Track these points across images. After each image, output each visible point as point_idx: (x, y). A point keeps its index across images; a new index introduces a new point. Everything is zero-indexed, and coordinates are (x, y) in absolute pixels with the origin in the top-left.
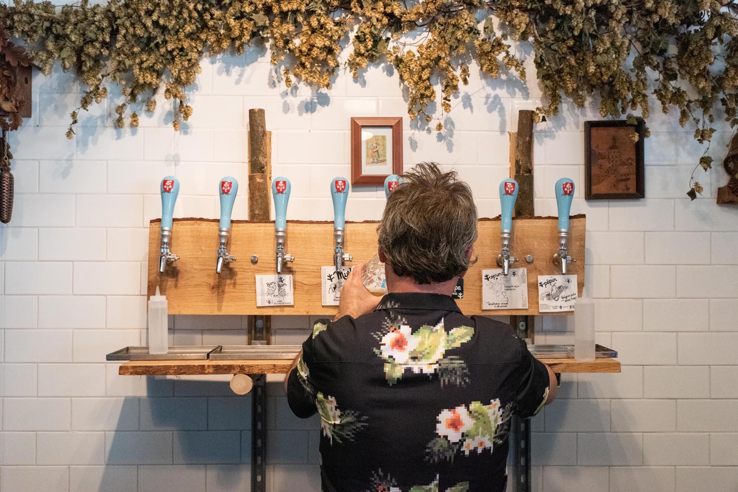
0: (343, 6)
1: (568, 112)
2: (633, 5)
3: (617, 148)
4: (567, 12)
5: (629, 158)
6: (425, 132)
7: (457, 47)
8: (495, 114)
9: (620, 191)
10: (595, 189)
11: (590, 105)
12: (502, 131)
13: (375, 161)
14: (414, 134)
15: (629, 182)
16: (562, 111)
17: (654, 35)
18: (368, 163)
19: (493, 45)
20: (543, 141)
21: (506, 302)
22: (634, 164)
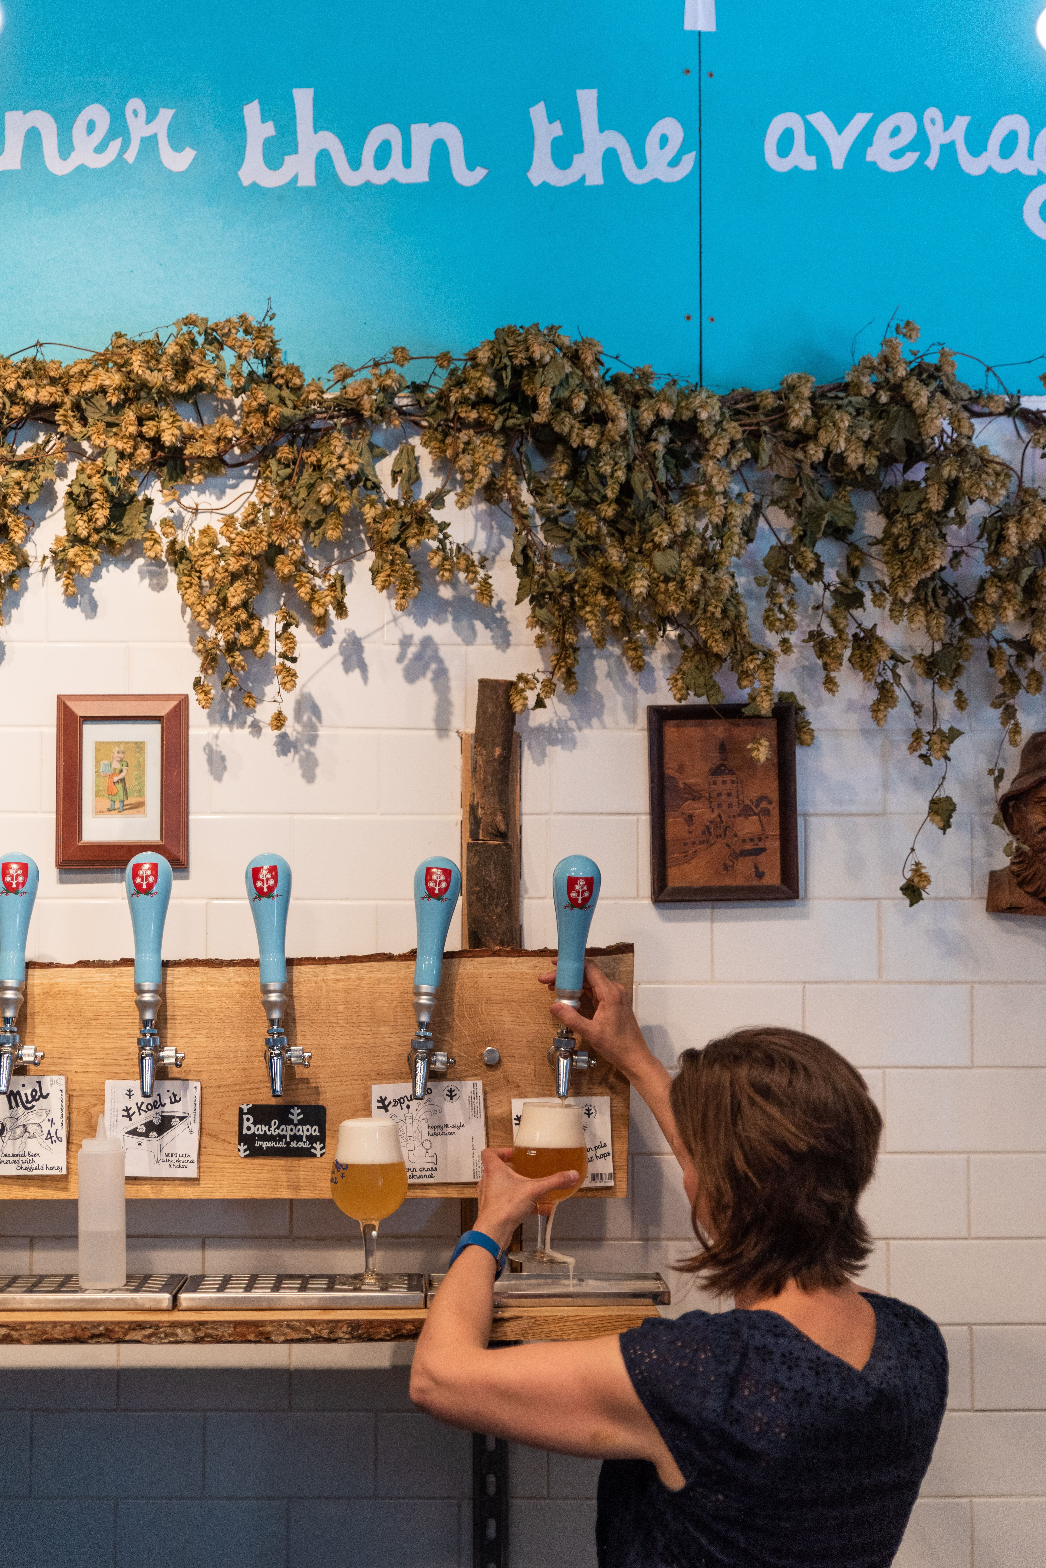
0: (38, 416)
1: (609, 681)
2: (761, 417)
3: (732, 772)
4: (587, 441)
5: (763, 798)
6: (247, 730)
7: (320, 523)
8: (425, 685)
9: (739, 882)
10: (676, 877)
11: (663, 661)
12: (442, 728)
13: (118, 805)
14: (217, 737)
15: (762, 858)
16: (595, 678)
17: (813, 494)
18: (98, 812)
19: (403, 524)
20: (544, 755)
21: (430, 1166)
22: (775, 812)
